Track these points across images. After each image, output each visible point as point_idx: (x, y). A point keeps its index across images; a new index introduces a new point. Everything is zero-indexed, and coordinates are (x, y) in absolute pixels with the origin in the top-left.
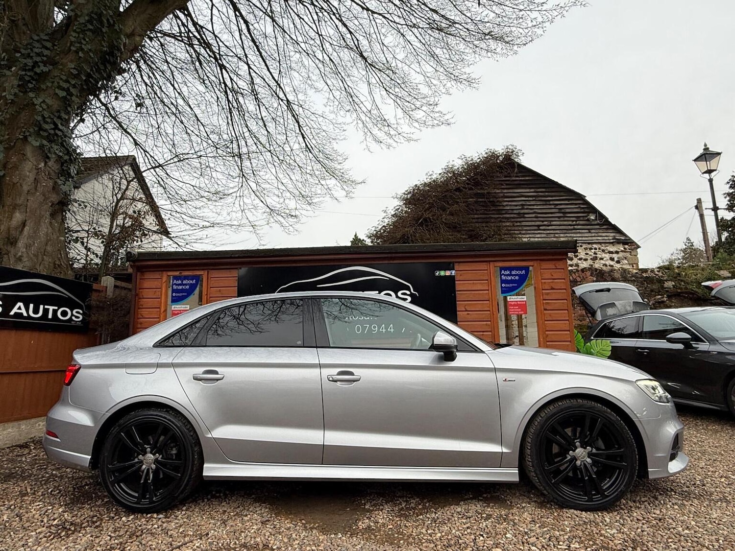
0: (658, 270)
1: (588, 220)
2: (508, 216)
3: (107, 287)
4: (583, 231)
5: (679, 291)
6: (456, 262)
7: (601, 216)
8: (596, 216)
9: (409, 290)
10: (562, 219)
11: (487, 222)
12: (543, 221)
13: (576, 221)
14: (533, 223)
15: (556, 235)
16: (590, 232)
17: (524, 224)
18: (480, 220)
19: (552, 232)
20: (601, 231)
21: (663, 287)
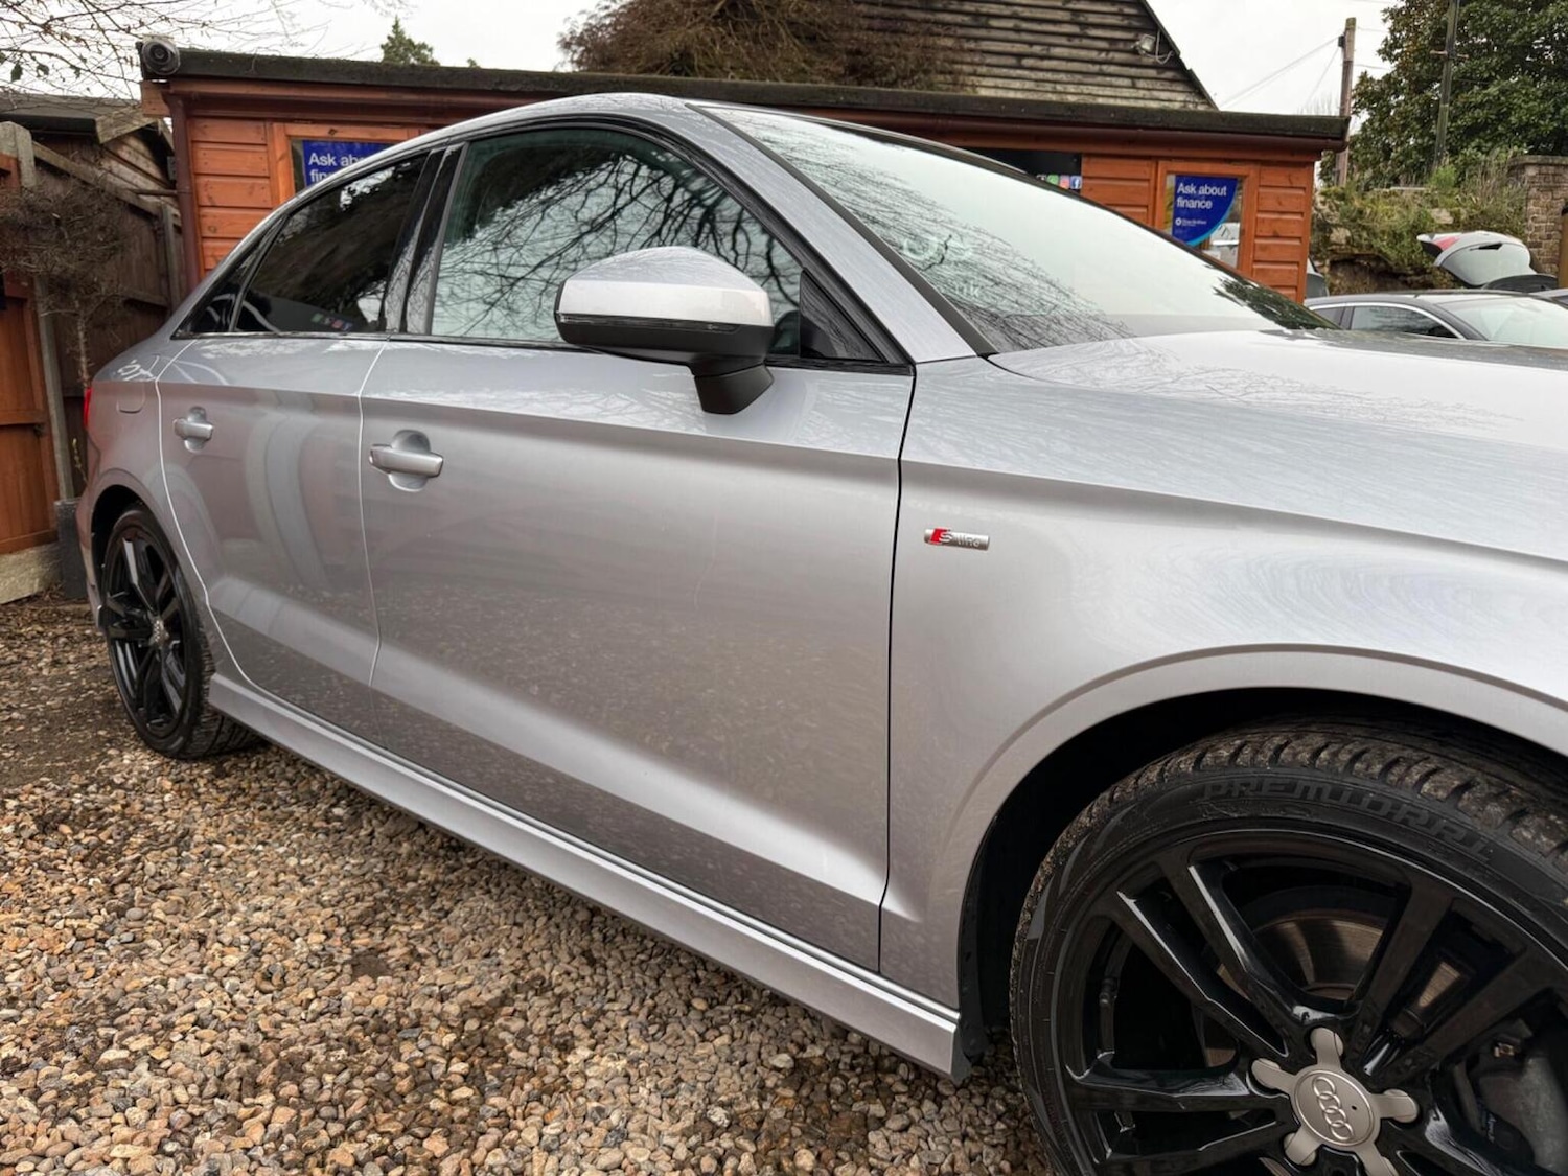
1: (1135, 52)
2: (948, 17)
3: (18, 162)
4: (1120, 82)
7: (1166, 44)
8: (1155, 43)
10: (1076, 42)
11: (895, 32)
12: (1031, 44)
13: (1108, 51)
14: (1007, 47)
15: (1059, 87)
16: (1134, 86)
17: (985, 45)
18: (877, 23)
19: (1049, 76)
20: (1158, 85)
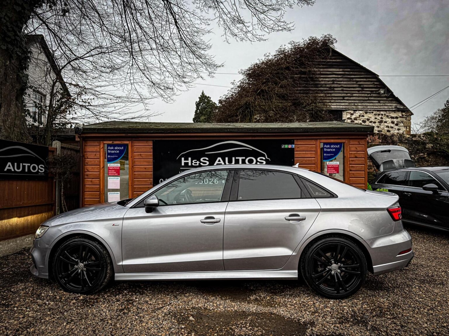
0: (423, 135)
1: (379, 93)
2: (322, 89)
3: (56, 149)
4: (375, 102)
5: (435, 150)
6: (295, 139)
7: (388, 91)
8: (385, 91)
9: (265, 157)
10: (361, 92)
11: (307, 93)
12: (347, 94)
13: (370, 94)
14: (340, 95)
15: (356, 104)
16: (379, 103)
17: (333, 95)
18: (302, 92)
19: (353, 101)
20: (387, 102)
21: (425, 148)
